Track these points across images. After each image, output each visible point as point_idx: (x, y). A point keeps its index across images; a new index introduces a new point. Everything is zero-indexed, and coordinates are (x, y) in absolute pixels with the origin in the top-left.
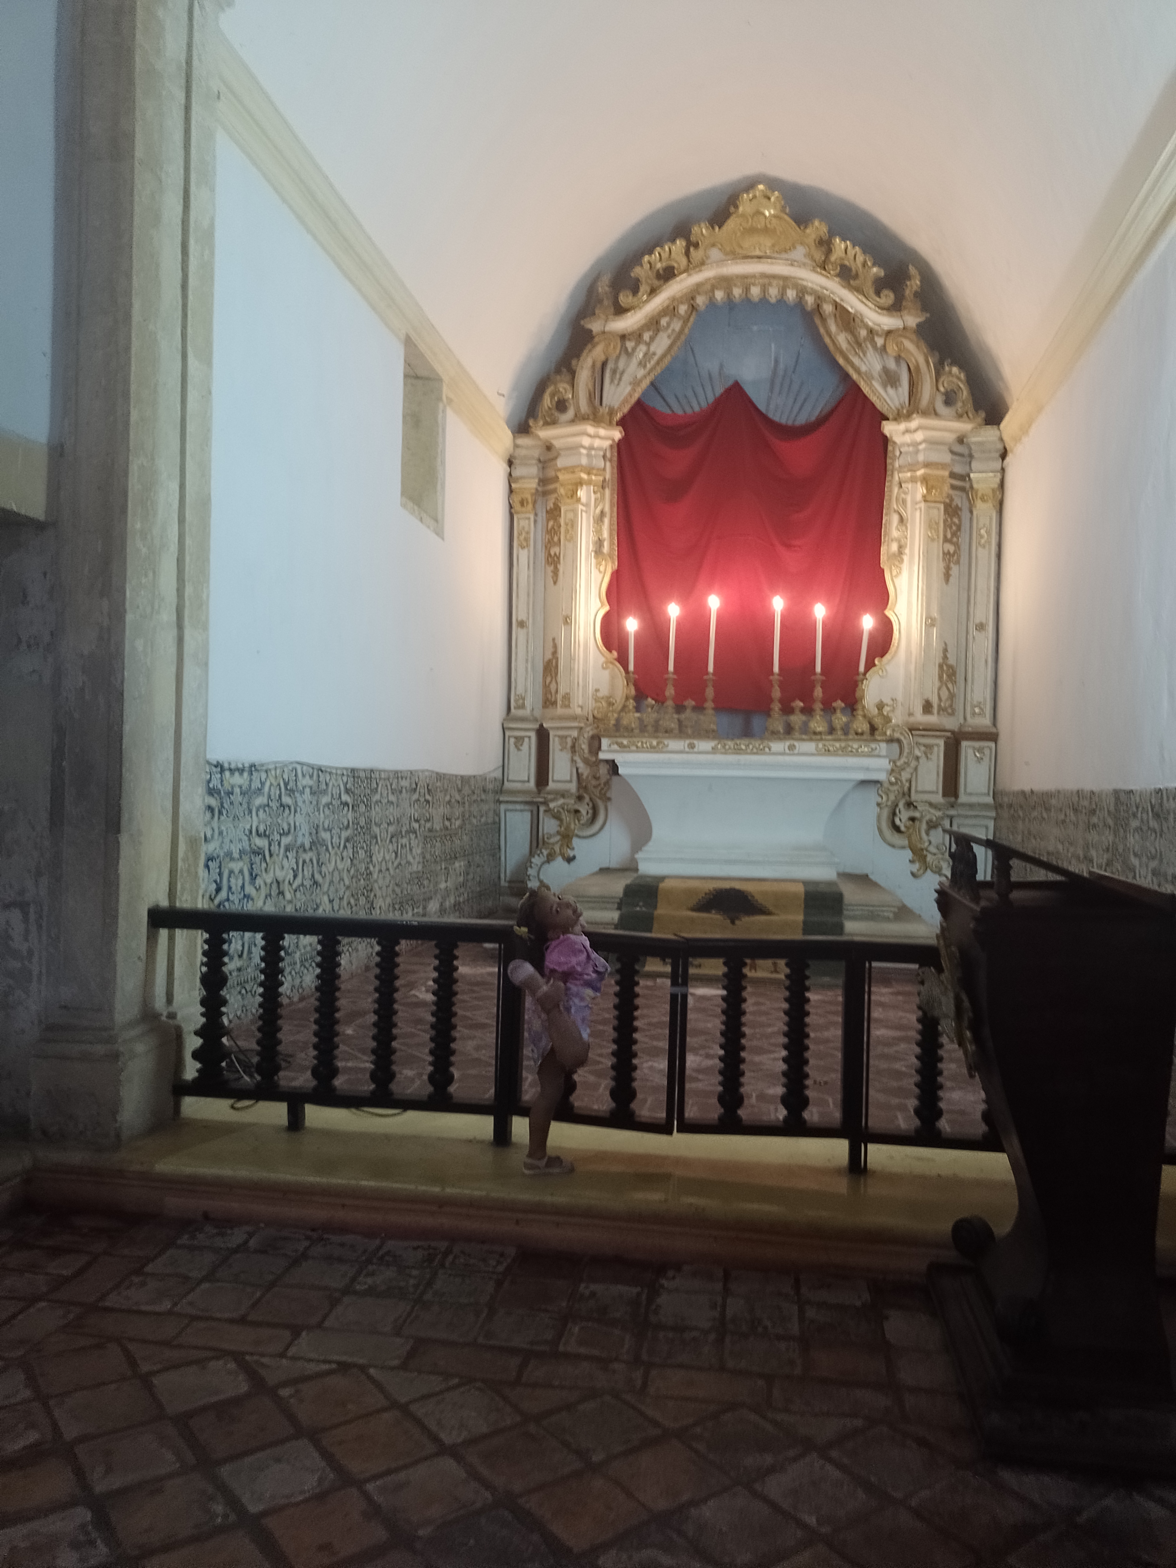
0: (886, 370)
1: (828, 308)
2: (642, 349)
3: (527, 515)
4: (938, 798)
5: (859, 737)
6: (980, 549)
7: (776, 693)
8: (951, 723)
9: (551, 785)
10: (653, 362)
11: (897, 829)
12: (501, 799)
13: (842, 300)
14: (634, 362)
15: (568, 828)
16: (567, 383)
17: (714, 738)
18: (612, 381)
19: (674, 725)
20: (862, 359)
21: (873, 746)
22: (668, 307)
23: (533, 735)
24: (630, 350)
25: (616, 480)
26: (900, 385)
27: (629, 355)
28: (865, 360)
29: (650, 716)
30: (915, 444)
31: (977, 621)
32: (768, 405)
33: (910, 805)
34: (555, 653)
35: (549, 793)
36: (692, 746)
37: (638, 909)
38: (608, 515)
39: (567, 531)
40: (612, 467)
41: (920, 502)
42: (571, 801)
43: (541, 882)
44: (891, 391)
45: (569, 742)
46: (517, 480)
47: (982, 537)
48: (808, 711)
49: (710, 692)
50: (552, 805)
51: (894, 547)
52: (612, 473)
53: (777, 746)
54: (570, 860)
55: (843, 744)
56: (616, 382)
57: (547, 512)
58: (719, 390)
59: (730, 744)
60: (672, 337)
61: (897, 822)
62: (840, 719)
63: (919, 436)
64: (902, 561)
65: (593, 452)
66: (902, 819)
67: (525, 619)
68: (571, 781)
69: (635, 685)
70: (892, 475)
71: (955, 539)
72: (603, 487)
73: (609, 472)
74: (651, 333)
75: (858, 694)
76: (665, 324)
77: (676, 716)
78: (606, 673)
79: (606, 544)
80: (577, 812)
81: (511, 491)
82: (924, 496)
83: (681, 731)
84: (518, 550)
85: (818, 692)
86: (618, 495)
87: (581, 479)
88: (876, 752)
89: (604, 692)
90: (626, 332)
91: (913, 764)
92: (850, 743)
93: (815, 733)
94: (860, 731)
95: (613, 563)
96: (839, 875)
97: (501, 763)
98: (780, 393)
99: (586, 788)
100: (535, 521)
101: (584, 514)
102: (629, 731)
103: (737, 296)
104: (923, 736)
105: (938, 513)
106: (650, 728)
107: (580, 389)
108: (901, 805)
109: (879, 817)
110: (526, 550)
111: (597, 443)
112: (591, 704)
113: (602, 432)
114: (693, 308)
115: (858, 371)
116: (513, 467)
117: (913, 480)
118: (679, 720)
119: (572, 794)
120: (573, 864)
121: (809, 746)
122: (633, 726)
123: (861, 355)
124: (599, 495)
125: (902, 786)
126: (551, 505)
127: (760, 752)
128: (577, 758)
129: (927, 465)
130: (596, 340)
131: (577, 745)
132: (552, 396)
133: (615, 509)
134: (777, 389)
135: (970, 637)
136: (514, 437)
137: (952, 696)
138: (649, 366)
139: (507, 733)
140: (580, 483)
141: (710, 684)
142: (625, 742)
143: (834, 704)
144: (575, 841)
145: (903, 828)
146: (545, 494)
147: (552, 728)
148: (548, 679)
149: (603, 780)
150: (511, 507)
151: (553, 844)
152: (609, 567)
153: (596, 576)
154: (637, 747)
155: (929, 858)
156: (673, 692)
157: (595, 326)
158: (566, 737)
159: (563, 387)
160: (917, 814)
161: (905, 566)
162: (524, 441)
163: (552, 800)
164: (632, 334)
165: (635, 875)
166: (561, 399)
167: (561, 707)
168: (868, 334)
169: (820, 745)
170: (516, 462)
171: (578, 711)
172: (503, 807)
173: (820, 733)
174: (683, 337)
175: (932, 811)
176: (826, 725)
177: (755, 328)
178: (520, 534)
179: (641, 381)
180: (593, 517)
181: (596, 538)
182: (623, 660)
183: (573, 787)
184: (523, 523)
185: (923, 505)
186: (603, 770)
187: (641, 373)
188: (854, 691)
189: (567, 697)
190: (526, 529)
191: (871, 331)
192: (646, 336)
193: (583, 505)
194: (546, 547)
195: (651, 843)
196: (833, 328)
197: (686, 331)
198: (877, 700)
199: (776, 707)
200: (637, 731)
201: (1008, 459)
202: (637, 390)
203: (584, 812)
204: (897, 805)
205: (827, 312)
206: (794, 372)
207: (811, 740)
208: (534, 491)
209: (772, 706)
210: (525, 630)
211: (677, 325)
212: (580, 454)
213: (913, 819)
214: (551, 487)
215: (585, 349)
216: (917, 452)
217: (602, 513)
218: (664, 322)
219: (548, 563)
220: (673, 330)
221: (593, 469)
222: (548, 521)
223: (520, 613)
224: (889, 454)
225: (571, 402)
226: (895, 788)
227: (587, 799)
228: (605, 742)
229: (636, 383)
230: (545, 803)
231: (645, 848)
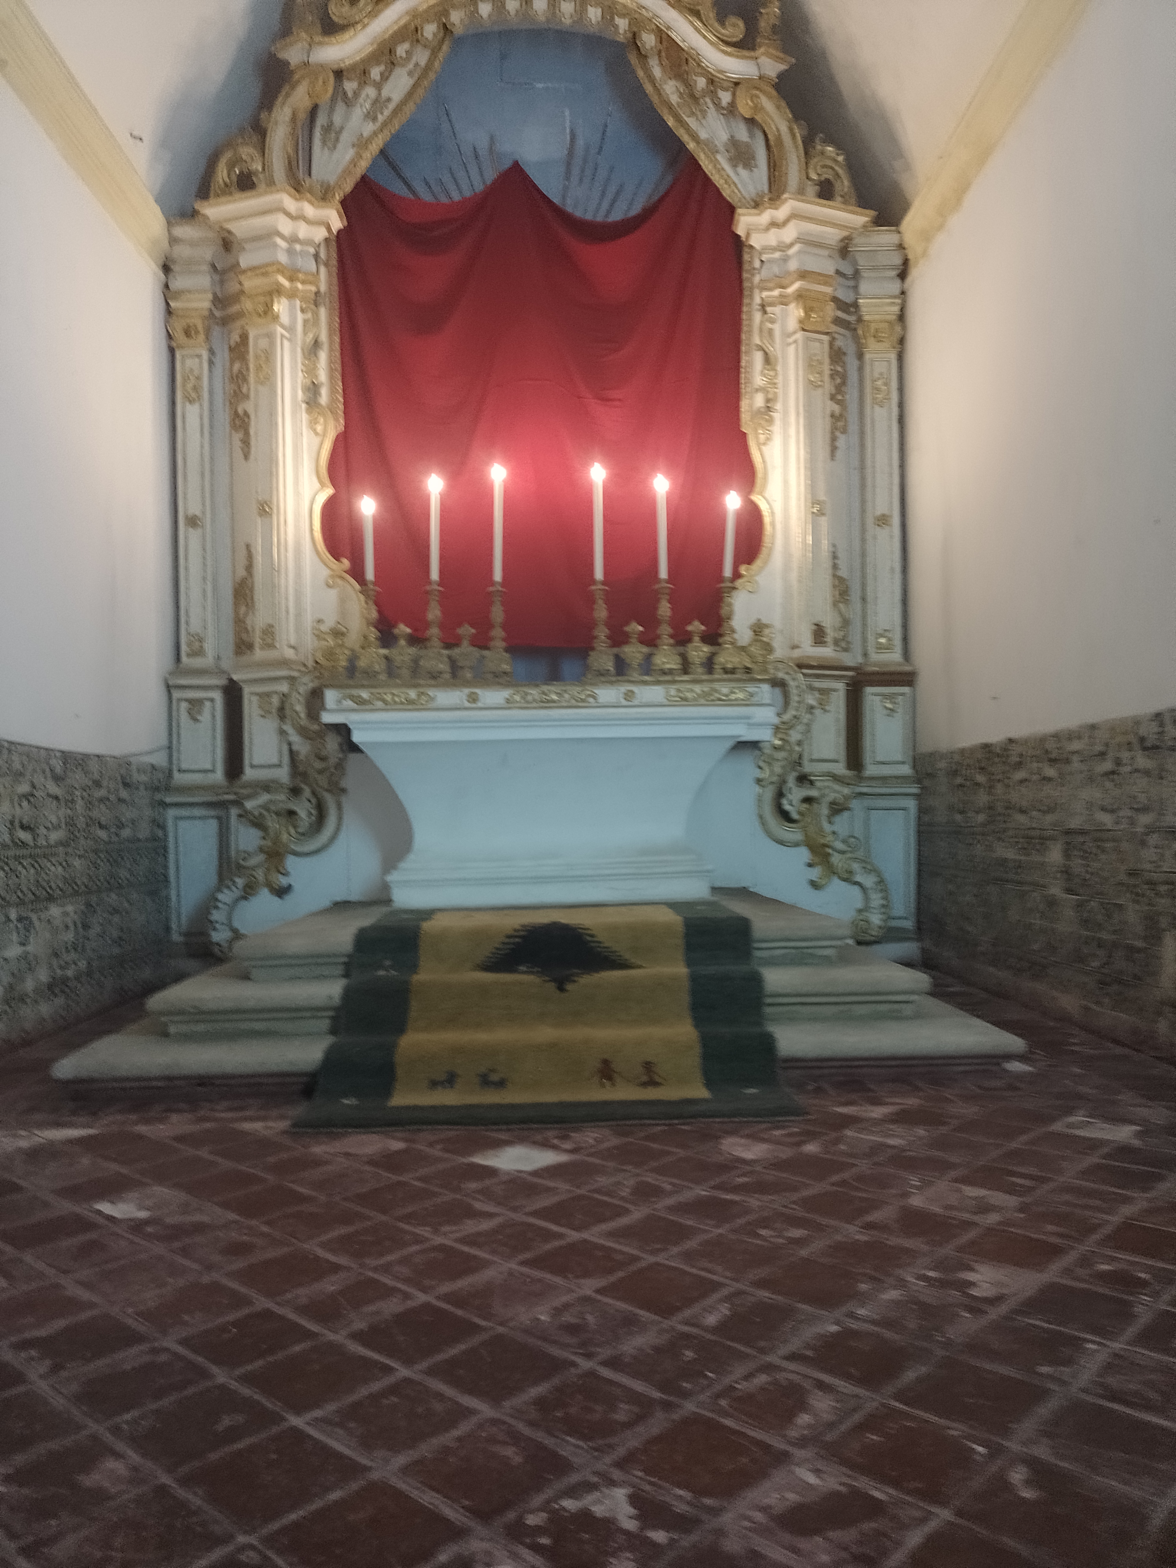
0: (734, 142)
1: (649, 40)
2: (370, 92)
3: (198, 351)
4: (840, 769)
5: (729, 676)
6: (877, 408)
7: (601, 612)
8: (851, 659)
9: (249, 774)
10: (387, 113)
11: (785, 816)
12: (168, 800)
13: (669, 28)
14: (358, 113)
15: (276, 841)
16: (255, 147)
17: (507, 685)
18: (324, 142)
19: (444, 666)
20: (701, 123)
21: (751, 688)
22: (405, 27)
23: (218, 696)
24: (350, 94)
25: (336, 294)
26: (756, 166)
27: (349, 103)
28: (704, 122)
29: (403, 653)
30: (783, 247)
31: (878, 513)
32: (564, 197)
33: (803, 779)
34: (249, 568)
35: (244, 787)
36: (473, 698)
37: (381, 973)
38: (326, 346)
39: (259, 368)
40: (329, 274)
41: (795, 333)
42: (282, 797)
43: (235, 931)
44: (743, 172)
45: (275, 701)
46: (178, 294)
47: (878, 390)
48: (650, 641)
49: (498, 613)
50: (249, 805)
51: (759, 401)
52: (330, 284)
53: (607, 694)
54: (282, 892)
55: (706, 688)
56: (330, 144)
57: (231, 349)
58: (490, 176)
59: (534, 692)
60: (416, 76)
61: (787, 807)
62: (698, 651)
63: (789, 233)
64: (771, 421)
65: (298, 247)
66: (793, 802)
67: (198, 513)
68: (279, 766)
69: (376, 604)
70: (751, 296)
71: (839, 397)
72: (316, 304)
73: (324, 280)
74: (382, 68)
75: (724, 612)
76: (404, 55)
77: (445, 652)
78: (333, 594)
79: (324, 392)
80: (291, 813)
81: (169, 312)
82: (801, 322)
83: (454, 675)
84: (184, 407)
85: (665, 609)
86: (340, 318)
87: (279, 284)
88: (755, 700)
89: (330, 622)
90: (342, 65)
91: (806, 718)
92: (716, 686)
93: (664, 672)
94: (729, 666)
95: (336, 420)
96: (715, 890)
97: (164, 742)
98: (581, 180)
99: (304, 776)
100: (211, 363)
101: (286, 343)
102: (369, 678)
103: (513, 12)
104: (818, 676)
105: (821, 347)
106: (405, 672)
107: (274, 155)
108: (791, 782)
109: (760, 799)
110: (196, 406)
111: (303, 231)
112: (309, 643)
113: (309, 210)
114: (446, 29)
115: (695, 137)
116: (171, 276)
117: (783, 301)
118: (449, 657)
119: (281, 785)
120: (288, 898)
121: (654, 693)
122: (377, 668)
123: (700, 117)
124: (309, 315)
125: (791, 751)
126: (235, 337)
127: (581, 703)
128: (288, 728)
129: (803, 275)
130: (296, 77)
131: (287, 706)
132: (231, 166)
133: (337, 339)
134: (576, 171)
135: (869, 536)
136: (169, 223)
137: (846, 623)
138: (381, 118)
139: (176, 694)
140: (278, 291)
141: (497, 600)
142: (365, 694)
143: (689, 628)
144: (291, 862)
145: (795, 816)
146: (225, 322)
147: (245, 681)
148: (243, 609)
149: (333, 761)
150: (170, 336)
151: (253, 868)
152: (332, 429)
153: (308, 440)
154: (384, 701)
155: (836, 859)
156: (438, 613)
157: (293, 55)
158: (268, 695)
159: (247, 151)
160: (813, 793)
161: (777, 428)
162: (184, 231)
163: (249, 797)
164: (353, 68)
165: (384, 909)
166: (245, 171)
167: (262, 648)
168: (708, 83)
169: (673, 692)
170: (176, 268)
171: (290, 654)
172: (171, 813)
173: (670, 672)
174: (432, 76)
175: (837, 787)
176: (678, 659)
177: (540, 86)
178: (186, 379)
179: (369, 140)
180: (303, 350)
181: (308, 382)
182: (357, 572)
183: (283, 774)
184: (191, 363)
185: (799, 335)
186: (332, 744)
187: (369, 128)
188: (718, 607)
189: (269, 632)
190: (196, 373)
191: (711, 81)
192: (375, 73)
193: (283, 326)
194: (231, 403)
195: (411, 856)
196: (657, 72)
197: (437, 64)
198: (753, 620)
199: (602, 633)
200: (383, 677)
201: (909, 280)
202: (364, 155)
203: (303, 814)
204: (784, 782)
205: (648, 47)
206: (599, 153)
207: (658, 683)
208: (206, 313)
209: (596, 632)
210: (199, 531)
211: (422, 57)
212: (275, 245)
213: (808, 800)
214: (235, 308)
215: (279, 92)
216: (785, 259)
217: (316, 344)
218: (401, 50)
219: (234, 427)
220: (417, 65)
221: (299, 271)
222: (232, 364)
223: (191, 504)
224: (746, 267)
225: (261, 176)
226: (781, 755)
227: (307, 792)
228: (331, 696)
229: (362, 144)
230: (238, 803)
231: (402, 865)
